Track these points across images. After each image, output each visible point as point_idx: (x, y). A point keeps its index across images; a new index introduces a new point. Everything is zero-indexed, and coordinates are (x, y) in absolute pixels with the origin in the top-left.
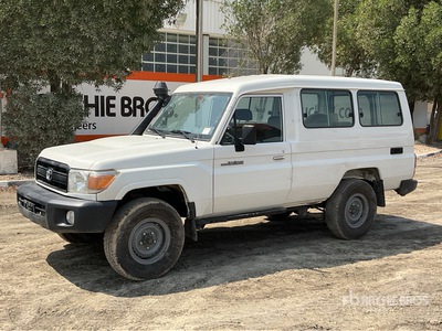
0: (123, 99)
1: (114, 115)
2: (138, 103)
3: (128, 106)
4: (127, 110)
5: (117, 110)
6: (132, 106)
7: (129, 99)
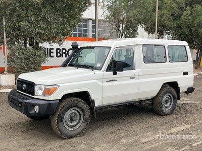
0: (57, 49)
1: (53, 57)
2: (64, 51)
3: (59, 53)
4: (59, 55)
5: (54, 54)
6: (61, 52)
7: (59, 49)
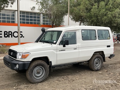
0: (5, 32)
2: (10, 33)
3: (7, 34)
4: (6, 36)
5: (3, 35)
6: (8, 34)
7: (7, 32)
